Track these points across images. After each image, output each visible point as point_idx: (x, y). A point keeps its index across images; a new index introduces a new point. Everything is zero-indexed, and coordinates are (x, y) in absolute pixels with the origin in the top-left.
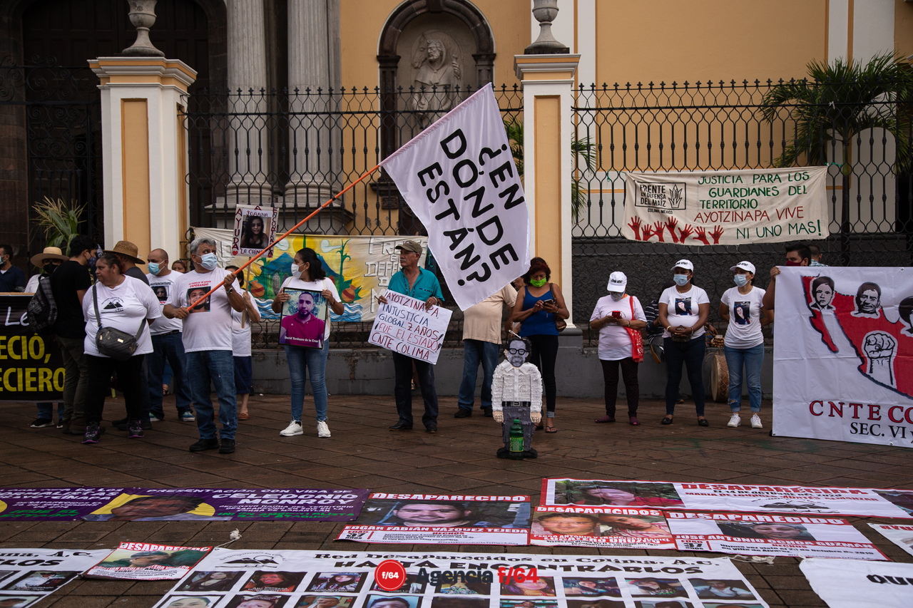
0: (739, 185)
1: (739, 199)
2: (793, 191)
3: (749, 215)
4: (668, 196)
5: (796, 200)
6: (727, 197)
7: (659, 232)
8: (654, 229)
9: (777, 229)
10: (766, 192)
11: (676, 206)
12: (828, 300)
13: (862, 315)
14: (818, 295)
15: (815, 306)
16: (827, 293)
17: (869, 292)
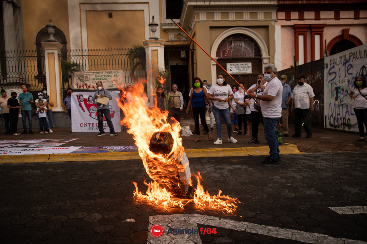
0: (102, 74)
1: (102, 78)
2: (115, 76)
3: (105, 82)
4: (85, 77)
5: (116, 78)
6: (99, 77)
7: (83, 86)
8: (82, 86)
9: (112, 85)
10: (109, 76)
11: (87, 80)
12: (82, 100)
13: (89, 103)
14: (80, 99)
15: (80, 101)
16: (82, 98)
17: (90, 98)
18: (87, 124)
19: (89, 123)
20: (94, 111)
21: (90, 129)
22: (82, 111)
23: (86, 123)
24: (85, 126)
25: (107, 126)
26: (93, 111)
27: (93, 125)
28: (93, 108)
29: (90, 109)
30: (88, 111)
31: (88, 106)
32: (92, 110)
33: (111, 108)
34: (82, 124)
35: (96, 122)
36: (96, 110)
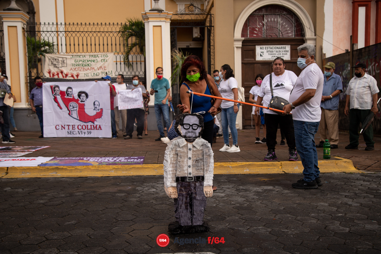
0: (85, 59)
1: (85, 63)
2: (103, 61)
3: (88, 69)
4: (60, 62)
5: (104, 64)
6: (81, 63)
7: (58, 74)
8: (56, 73)
9: (98, 74)
10: (94, 61)
11: (63, 65)
12: (58, 92)
13: (68, 97)
14: (55, 91)
15: (55, 95)
16: (58, 90)
17: (69, 90)
18: (65, 125)
19: (67, 125)
20: (75, 109)
21: (70, 132)
22: (58, 108)
23: (63, 125)
24: (62, 129)
25: (92, 129)
26: (74, 108)
27: (73, 127)
28: (73, 104)
29: (69, 105)
30: (66, 108)
31: (67, 102)
32: (71, 107)
33: (98, 104)
34: (59, 125)
35: (77, 123)
36: (77, 107)
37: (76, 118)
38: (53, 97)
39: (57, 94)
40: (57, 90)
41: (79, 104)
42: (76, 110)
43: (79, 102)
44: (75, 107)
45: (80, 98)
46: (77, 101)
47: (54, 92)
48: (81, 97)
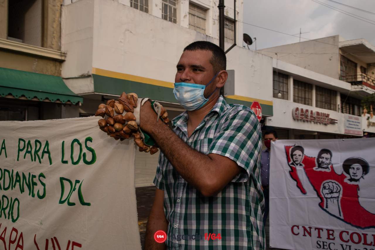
12: (300, 160)
13: (320, 169)
14: (294, 157)
15: (292, 164)
16: (300, 155)
17: (324, 155)
18: (310, 228)
19: (316, 229)
20: (336, 195)
21: (321, 244)
22: (299, 190)
23: (307, 227)
24: (305, 235)
26: (332, 192)
27: (329, 234)
28: (330, 184)
29: (322, 186)
30: (315, 193)
31: (317, 180)
34: (298, 227)
35: (339, 226)
36: (339, 192)
37: (338, 215)
38: (289, 169)
39: (296, 163)
40: (297, 156)
41: (345, 185)
42: (338, 197)
43: (346, 180)
44: (335, 191)
45: (348, 173)
46: (340, 178)
47: (292, 158)
48: (351, 171)
